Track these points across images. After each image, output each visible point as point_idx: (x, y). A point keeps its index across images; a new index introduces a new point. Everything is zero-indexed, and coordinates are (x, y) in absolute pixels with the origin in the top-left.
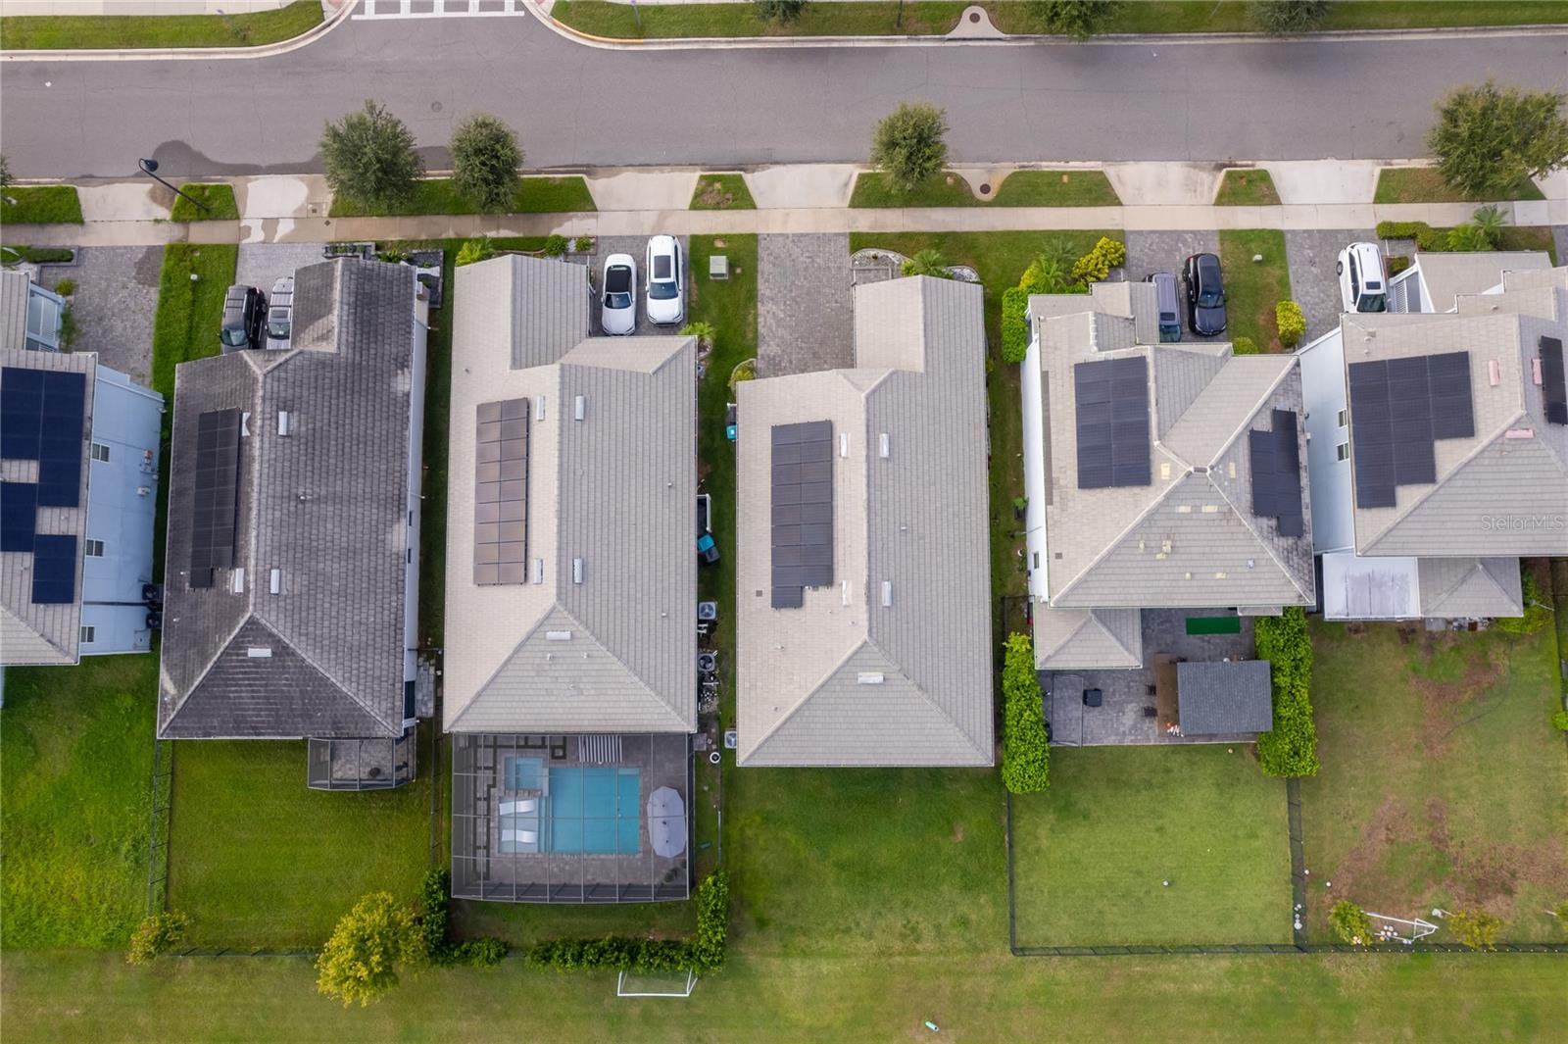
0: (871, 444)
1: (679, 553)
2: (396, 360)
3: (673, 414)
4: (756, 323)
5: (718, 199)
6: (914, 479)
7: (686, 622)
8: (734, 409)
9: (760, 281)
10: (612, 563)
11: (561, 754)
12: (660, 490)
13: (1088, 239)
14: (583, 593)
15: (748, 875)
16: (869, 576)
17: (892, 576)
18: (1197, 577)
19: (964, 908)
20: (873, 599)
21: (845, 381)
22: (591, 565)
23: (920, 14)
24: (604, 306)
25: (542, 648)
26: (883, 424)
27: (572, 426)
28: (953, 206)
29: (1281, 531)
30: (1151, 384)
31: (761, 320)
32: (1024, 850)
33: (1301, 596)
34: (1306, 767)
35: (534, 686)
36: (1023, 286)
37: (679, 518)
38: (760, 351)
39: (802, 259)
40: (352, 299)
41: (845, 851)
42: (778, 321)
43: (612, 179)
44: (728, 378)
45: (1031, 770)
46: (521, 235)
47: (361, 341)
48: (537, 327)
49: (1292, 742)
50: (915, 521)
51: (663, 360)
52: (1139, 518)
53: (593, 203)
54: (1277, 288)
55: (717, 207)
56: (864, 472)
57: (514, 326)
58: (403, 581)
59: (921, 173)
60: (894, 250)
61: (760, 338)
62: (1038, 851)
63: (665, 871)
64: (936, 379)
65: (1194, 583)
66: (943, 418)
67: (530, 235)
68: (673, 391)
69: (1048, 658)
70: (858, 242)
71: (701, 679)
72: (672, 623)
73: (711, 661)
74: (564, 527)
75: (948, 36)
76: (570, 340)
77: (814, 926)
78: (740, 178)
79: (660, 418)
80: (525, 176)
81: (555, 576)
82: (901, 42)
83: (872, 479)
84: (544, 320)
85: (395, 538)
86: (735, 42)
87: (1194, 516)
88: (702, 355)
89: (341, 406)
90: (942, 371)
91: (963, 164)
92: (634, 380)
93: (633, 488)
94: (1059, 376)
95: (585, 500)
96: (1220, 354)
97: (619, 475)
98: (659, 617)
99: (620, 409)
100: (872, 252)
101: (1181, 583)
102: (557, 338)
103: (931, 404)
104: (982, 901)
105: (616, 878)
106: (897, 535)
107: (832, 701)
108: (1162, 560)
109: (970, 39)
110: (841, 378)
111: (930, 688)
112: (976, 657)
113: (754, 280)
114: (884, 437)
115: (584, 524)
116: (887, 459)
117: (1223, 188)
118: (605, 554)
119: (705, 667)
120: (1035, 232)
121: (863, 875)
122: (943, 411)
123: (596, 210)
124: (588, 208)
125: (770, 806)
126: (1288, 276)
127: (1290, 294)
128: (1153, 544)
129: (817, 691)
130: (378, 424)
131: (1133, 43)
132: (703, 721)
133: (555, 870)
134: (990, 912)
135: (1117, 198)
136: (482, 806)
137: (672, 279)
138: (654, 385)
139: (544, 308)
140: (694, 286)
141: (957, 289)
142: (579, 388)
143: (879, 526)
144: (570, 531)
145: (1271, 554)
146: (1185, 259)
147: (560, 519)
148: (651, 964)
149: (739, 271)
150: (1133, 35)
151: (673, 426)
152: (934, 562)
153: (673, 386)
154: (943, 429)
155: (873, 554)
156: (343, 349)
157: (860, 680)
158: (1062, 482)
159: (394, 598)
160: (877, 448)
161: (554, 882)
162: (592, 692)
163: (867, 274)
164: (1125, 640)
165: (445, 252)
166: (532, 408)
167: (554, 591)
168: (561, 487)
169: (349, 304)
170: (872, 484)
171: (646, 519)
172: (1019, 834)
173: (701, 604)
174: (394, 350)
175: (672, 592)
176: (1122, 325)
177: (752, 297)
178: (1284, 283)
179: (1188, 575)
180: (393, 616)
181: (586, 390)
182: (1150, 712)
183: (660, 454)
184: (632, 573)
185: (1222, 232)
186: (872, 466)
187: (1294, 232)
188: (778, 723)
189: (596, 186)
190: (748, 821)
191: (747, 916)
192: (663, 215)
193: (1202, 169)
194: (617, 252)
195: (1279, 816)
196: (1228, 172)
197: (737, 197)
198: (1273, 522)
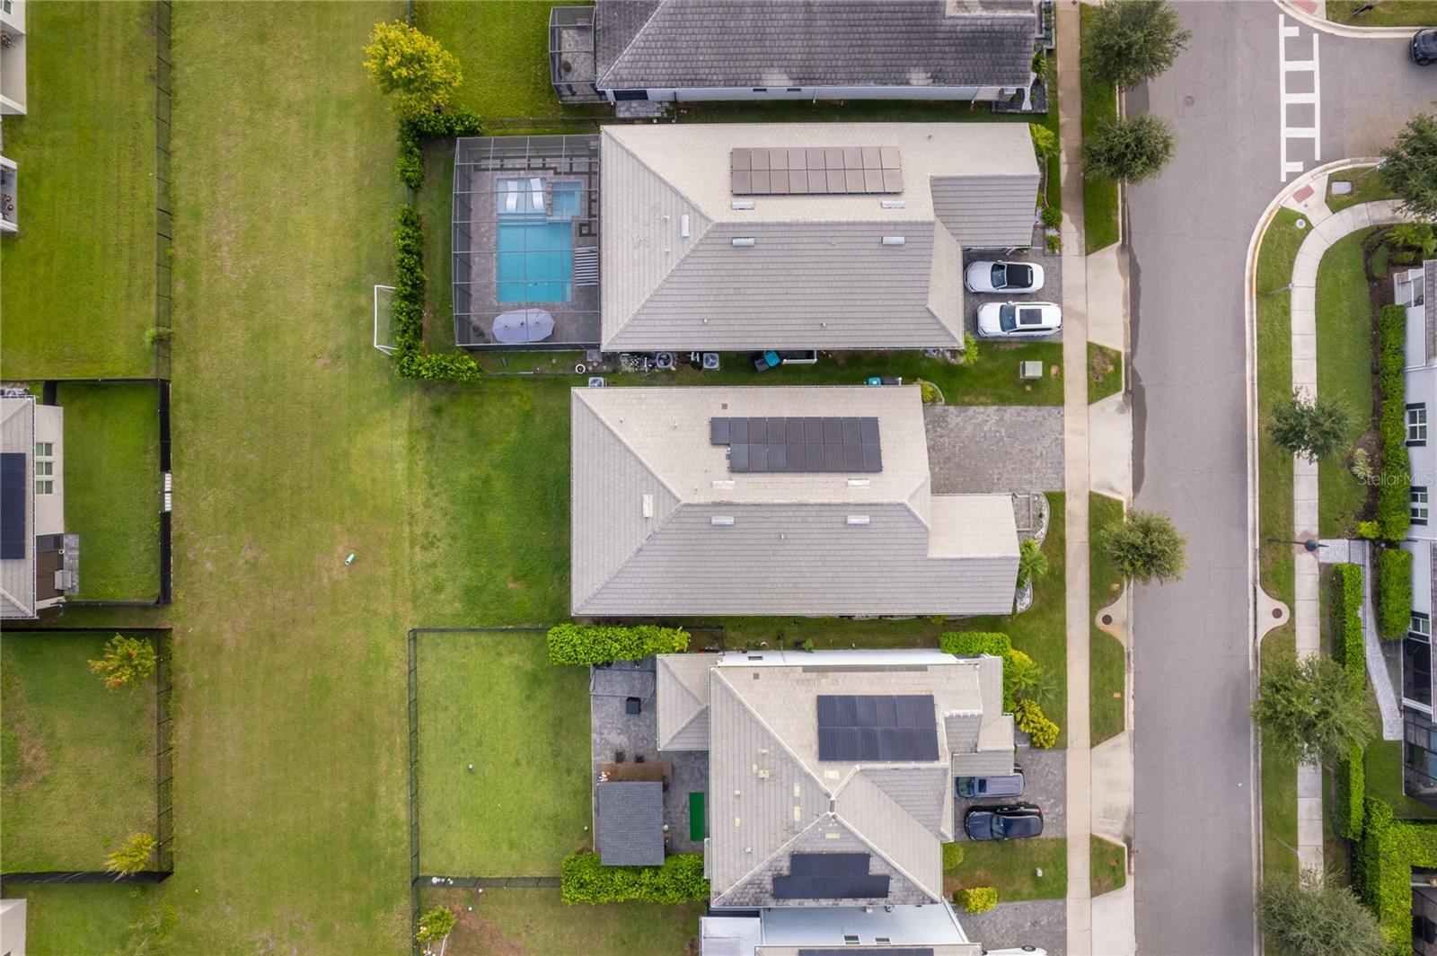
0: (860, 507)
1: (761, 334)
2: (940, 71)
3: (889, 327)
4: (978, 405)
5: (1098, 368)
6: (828, 547)
7: (699, 340)
8: (896, 383)
9: (1019, 408)
10: (751, 272)
11: (584, 232)
12: (819, 316)
13: (1059, 716)
14: (722, 247)
15: (479, 399)
16: (738, 505)
17: (740, 526)
18: (737, 801)
19: (450, 588)
20: (718, 509)
21: (918, 485)
22: (749, 253)
23: (1282, 561)
24: (992, 263)
25: (674, 211)
26: (878, 519)
27: (877, 234)
28: (1091, 589)
29: (778, 880)
30: (913, 765)
31: (981, 409)
32: (500, 642)
33: (719, 894)
34: (569, 893)
35: (641, 205)
36: (1013, 652)
37: (794, 334)
38: (951, 408)
39: (1039, 448)
40: (997, 28)
41: (500, 485)
42: (980, 425)
43: (1117, 269)
44: (925, 378)
45: (568, 649)
46: (1062, 185)
47: (957, 38)
48: (971, 200)
49: (591, 882)
50: (789, 547)
51: (940, 318)
52: (789, 749)
53: (1094, 251)
54: (1010, 889)
55: (1090, 368)
56: (834, 501)
57: (972, 178)
58: (736, 85)
59: (1119, 557)
60: (1048, 533)
61: (964, 408)
62: (499, 654)
63: (482, 325)
64: (922, 569)
65: (731, 797)
66: (885, 574)
67: (1063, 192)
68: (911, 327)
69: (666, 666)
70: (1056, 500)
71: (650, 356)
72: (697, 328)
73: (666, 364)
74: (782, 228)
75: (1259, 587)
76: (960, 231)
77: (435, 457)
78: (1118, 389)
79: (885, 315)
80: (1119, 186)
81: (738, 220)
82: (1253, 543)
83: (828, 508)
84: (978, 206)
85: (774, 77)
86: (1253, 384)
87: (791, 800)
88: (948, 355)
89: (896, 22)
90: (929, 574)
91: (1131, 600)
92: (920, 290)
93: (821, 291)
94: (922, 681)
95: (808, 246)
96: (942, 830)
97: (832, 278)
98: (703, 316)
99: (894, 278)
100: (1046, 513)
101: (731, 786)
102: (960, 219)
103: (898, 564)
104: (457, 604)
105: (477, 282)
106: (776, 531)
107: (628, 471)
108: (751, 767)
109: (1255, 608)
110: (923, 480)
111: (639, 559)
112: (668, 602)
113: (1019, 402)
114: (865, 519)
115: (786, 247)
116: (846, 522)
117: (1108, 843)
118: (759, 266)
119: (660, 358)
120: (1065, 665)
121: (478, 500)
122: (891, 574)
123: (1087, 255)
124: (1089, 248)
125: (538, 418)
126: (1022, 900)
127: (1004, 900)
128: (766, 762)
129: (636, 458)
130: (880, 56)
131: (1252, 764)
132: (612, 358)
133: (483, 229)
134: (448, 611)
135: (1098, 743)
136: (537, 163)
137: (1019, 326)
138: (916, 309)
139: (989, 206)
140: (1013, 347)
141: (1007, 590)
142: (913, 239)
143: (784, 514)
144: (780, 234)
145: (757, 869)
146: (1039, 805)
147: (790, 224)
148: (401, 314)
149: (1028, 388)
150: (1260, 764)
151: (879, 327)
152: (753, 564)
153: (916, 327)
154: (874, 575)
155: (759, 508)
156: (950, 22)
157: (646, 497)
158: (823, 681)
159: (720, 77)
160: (856, 513)
161: (473, 228)
162: (636, 257)
163: (1025, 509)
164: (683, 735)
165: (1045, 114)
166: (894, 197)
167: (725, 220)
168: (819, 224)
169: (992, 25)
170: (823, 508)
171: (792, 303)
172: (514, 639)
173: (717, 356)
174: (949, 69)
175: (726, 328)
176: (970, 740)
177: (1003, 401)
178: (1015, 896)
179: (738, 792)
180: (704, 77)
181: (911, 246)
182: (620, 757)
183: (852, 315)
184: (742, 291)
185: (1064, 841)
186: (839, 508)
187: (1064, 908)
188: (609, 424)
189: (1110, 255)
190: (525, 398)
191: (444, 398)
192: (1083, 318)
193: (1127, 824)
194: (1046, 274)
195: (529, 869)
196: (1123, 849)
197: (1099, 388)
198: (785, 872)
